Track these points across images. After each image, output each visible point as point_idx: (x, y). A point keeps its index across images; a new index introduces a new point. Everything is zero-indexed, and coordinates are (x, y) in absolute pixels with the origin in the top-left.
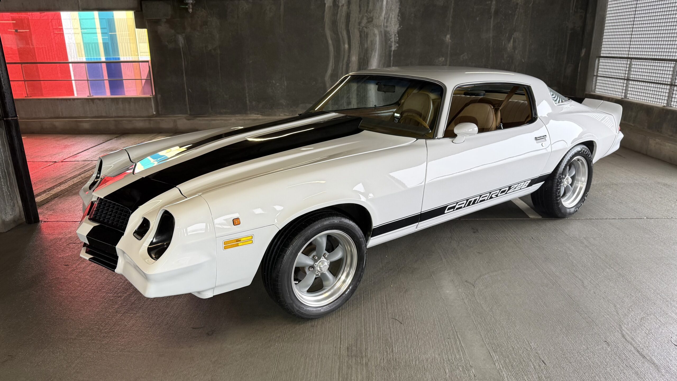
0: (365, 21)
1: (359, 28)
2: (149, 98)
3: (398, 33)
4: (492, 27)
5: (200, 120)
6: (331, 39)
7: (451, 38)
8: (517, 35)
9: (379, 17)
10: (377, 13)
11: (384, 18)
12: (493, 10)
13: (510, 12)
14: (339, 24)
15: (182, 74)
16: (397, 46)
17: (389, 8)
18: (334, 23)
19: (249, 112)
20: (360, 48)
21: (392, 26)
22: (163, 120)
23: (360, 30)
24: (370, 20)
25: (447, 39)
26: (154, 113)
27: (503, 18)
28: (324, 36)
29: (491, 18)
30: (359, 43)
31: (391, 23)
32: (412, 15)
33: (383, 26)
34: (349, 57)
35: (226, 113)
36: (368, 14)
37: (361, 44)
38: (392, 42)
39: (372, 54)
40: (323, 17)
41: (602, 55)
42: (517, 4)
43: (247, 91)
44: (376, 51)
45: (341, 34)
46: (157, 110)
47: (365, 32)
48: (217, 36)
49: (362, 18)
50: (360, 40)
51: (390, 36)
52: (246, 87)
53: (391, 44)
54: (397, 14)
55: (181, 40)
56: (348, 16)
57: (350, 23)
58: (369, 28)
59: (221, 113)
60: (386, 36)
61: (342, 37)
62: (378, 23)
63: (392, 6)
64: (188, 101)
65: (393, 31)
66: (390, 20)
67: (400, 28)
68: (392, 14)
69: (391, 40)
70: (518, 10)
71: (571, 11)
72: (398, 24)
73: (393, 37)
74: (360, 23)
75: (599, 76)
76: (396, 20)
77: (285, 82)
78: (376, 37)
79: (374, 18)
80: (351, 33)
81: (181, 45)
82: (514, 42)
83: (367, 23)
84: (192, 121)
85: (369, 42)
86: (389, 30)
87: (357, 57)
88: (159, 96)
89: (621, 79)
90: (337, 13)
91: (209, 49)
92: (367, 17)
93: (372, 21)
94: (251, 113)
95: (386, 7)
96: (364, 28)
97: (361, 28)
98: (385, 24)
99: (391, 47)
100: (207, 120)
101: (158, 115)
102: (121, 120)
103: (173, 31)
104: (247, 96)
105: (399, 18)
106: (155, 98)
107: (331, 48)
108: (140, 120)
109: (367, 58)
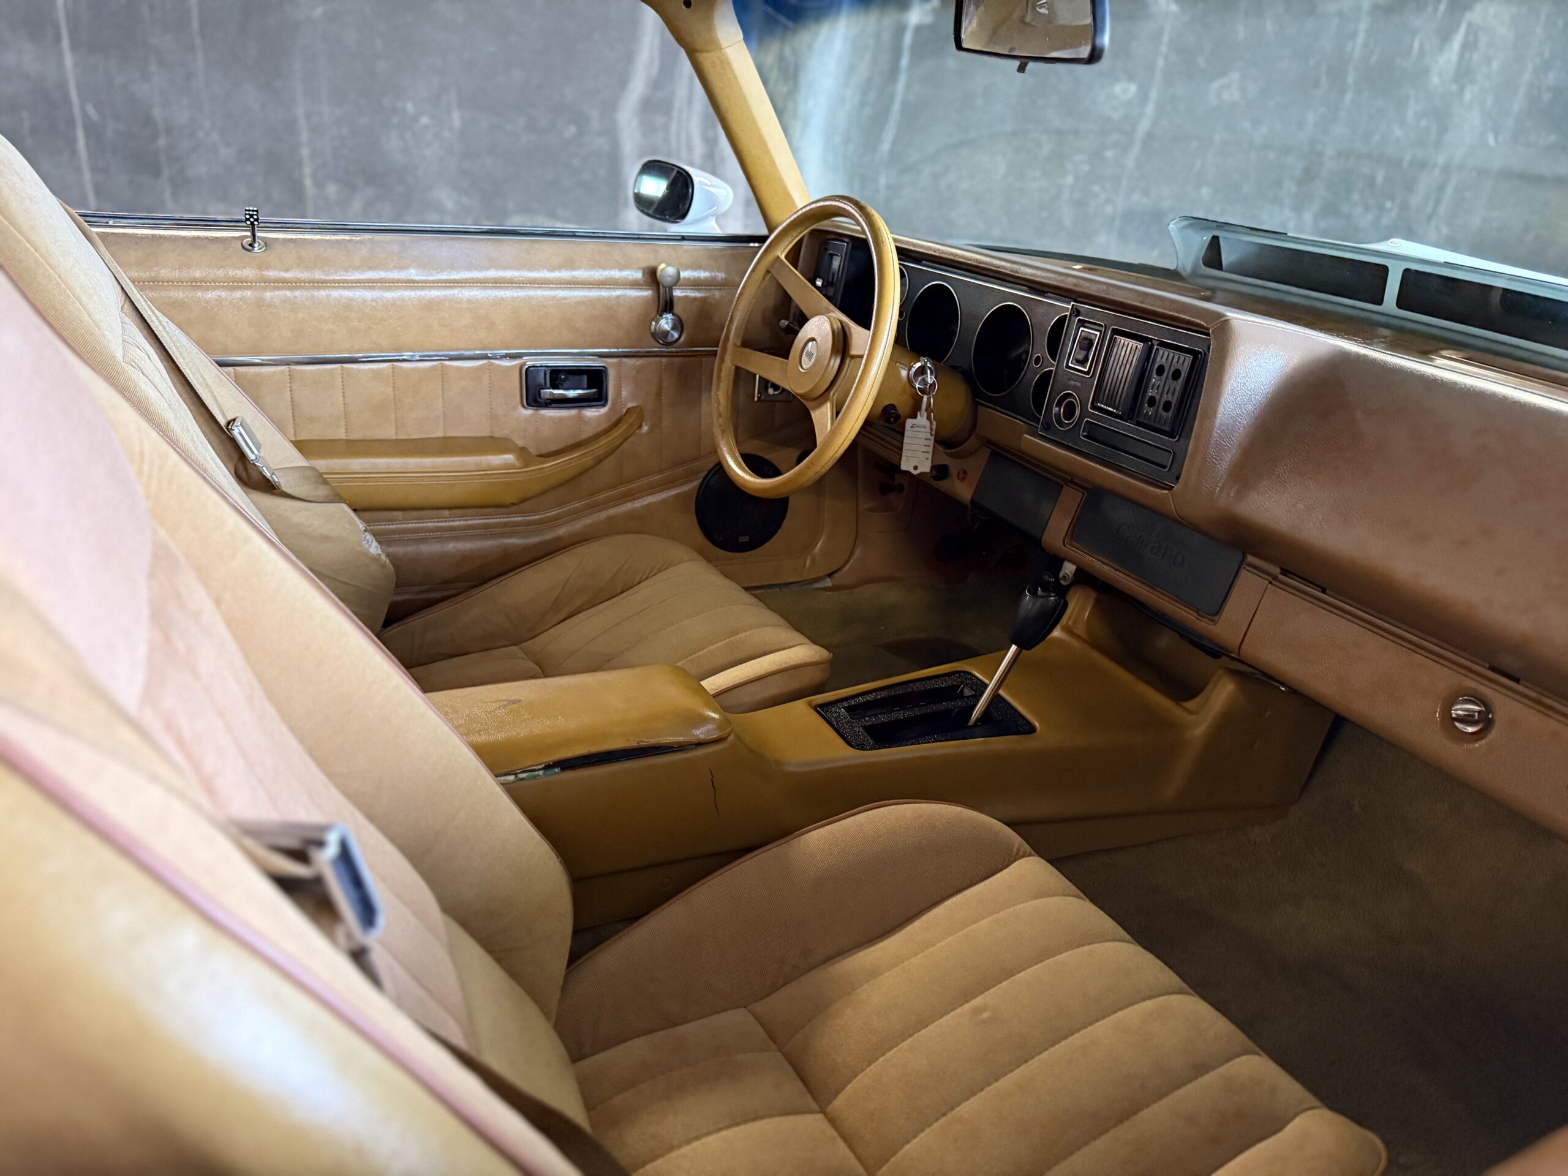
15: (58, 39)
43: (304, 137)
52: (302, 120)
64: (88, 153)
77: (455, 114)
104: (305, 160)
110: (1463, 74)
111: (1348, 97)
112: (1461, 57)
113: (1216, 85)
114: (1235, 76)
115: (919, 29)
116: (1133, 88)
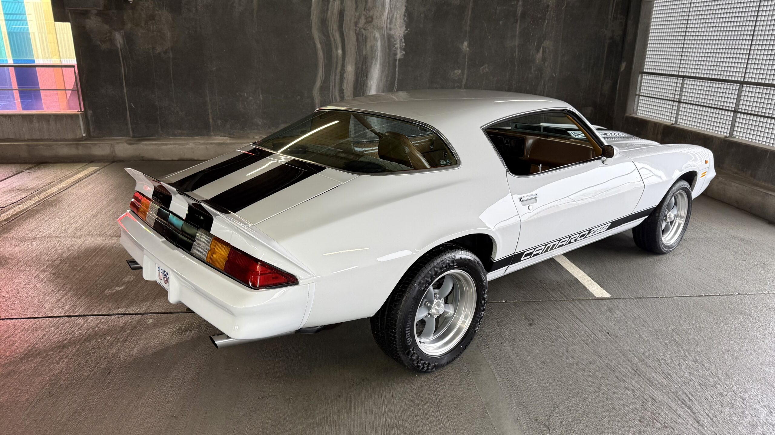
0: (362, 21)
1: (356, 30)
2: (77, 116)
3: (405, 37)
4: (518, 32)
5: (146, 145)
6: (320, 42)
7: (470, 45)
8: (548, 43)
9: (380, 16)
10: (377, 11)
11: (387, 18)
12: (519, 12)
13: (539, 15)
14: (329, 23)
15: (122, 84)
16: (403, 54)
17: (393, 5)
18: (324, 22)
19: (212, 133)
20: (357, 55)
21: (397, 28)
22: (95, 144)
23: (357, 32)
24: (370, 19)
25: (464, 47)
26: (84, 135)
27: (532, 22)
28: (311, 38)
29: (517, 22)
30: (355, 49)
31: (395, 25)
32: (422, 15)
33: (385, 28)
34: (343, 66)
35: (181, 135)
36: (366, 12)
37: (359, 50)
38: (397, 49)
39: (372, 63)
40: (309, 14)
41: (645, 70)
42: (548, 6)
43: (209, 107)
44: (377, 59)
45: (333, 35)
46: (88, 131)
47: (363, 35)
48: (169, 35)
49: (360, 17)
50: (357, 45)
51: (395, 41)
52: (209, 101)
53: (395, 51)
54: (403, 14)
55: (119, 39)
56: (341, 14)
57: (344, 22)
58: (368, 30)
59: (175, 135)
60: (389, 40)
61: (334, 40)
62: (379, 24)
63: (397, 4)
64: (130, 120)
65: (398, 35)
66: (394, 20)
67: (406, 32)
68: (397, 13)
69: (396, 46)
70: (549, 13)
71: (610, 17)
72: (405, 26)
73: (399, 42)
74: (356, 24)
75: (642, 96)
76: (402, 21)
77: (261, 96)
78: (377, 41)
79: (374, 17)
80: (345, 36)
81: (119, 46)
82: (544, 52)
83: (365, 23)
84: (135, 146)
85: (368, 48)
86: (393, 33)
87: (354, 67)
88: (90, 112)
89: (670, 100)
90: (327, 10)
91: (158, 52)
92: (366, 16)
93: (371, 21)
94: (215, 135)
95: (390, 5)
96: (362, 30)
97: (358, 29)
98: (389, 26)
99: (395, 54)
100: (156, 144)
101: (89, 137)
102: (37, 145)
103: (107, 27)
104: (210, 113)
105: (406, 18)
106: (85, 115)
107: (320, 54)
108: (63, 144)
109: (366, 67)
110: (544, 59)
111: (516, 68)
112: (543, 55)
113: (482, 67)
114: (486, 65)
115: (400, 60)
116: (460, 71)
